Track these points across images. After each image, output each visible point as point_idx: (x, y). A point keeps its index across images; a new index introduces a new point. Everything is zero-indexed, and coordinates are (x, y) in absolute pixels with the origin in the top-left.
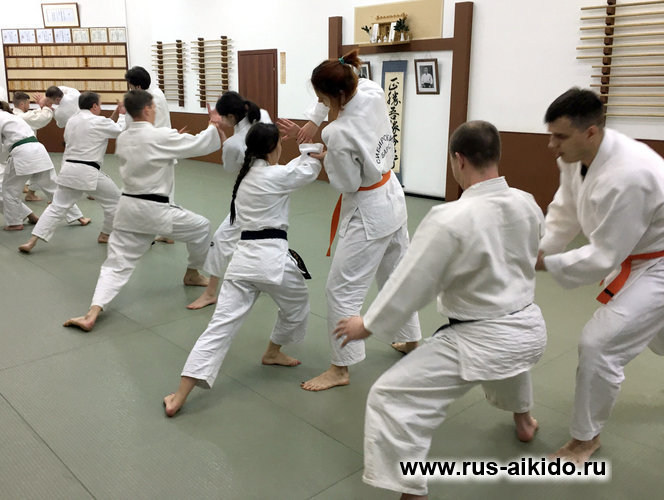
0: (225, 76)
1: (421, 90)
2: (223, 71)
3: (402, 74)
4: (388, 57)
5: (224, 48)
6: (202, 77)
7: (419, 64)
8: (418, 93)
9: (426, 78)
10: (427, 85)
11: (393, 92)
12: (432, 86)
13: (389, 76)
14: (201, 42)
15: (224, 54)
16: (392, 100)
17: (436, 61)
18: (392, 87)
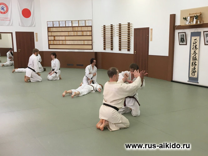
0: (129, 38)
2: (128, 36)
3: (199, 37)
4: (193, 30)
5: (129, 27)
6: (120, 39)
7: (205, 33)
8: (205, 44)
11: (195, 45)
13: (193, 38)
14: (120, 25)
15: (129, 30)
16: (194, 48)
18: (194, 43)
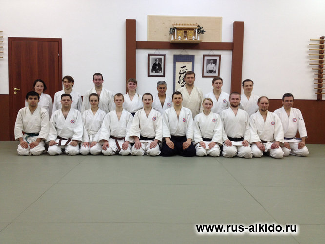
1: (205, 74)
3: (191, 64)
4: (178, 52)
7: (206, 58)
8: (203, 76)
9: (211, 67)
10: (211, 71)
11: (182, 75)
12: (215, 72)
13: (179, 65)
16: (182, 81)
17: (220, 56)
18: (181, 72)
